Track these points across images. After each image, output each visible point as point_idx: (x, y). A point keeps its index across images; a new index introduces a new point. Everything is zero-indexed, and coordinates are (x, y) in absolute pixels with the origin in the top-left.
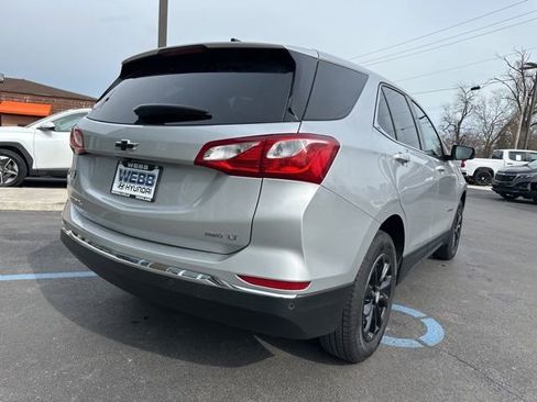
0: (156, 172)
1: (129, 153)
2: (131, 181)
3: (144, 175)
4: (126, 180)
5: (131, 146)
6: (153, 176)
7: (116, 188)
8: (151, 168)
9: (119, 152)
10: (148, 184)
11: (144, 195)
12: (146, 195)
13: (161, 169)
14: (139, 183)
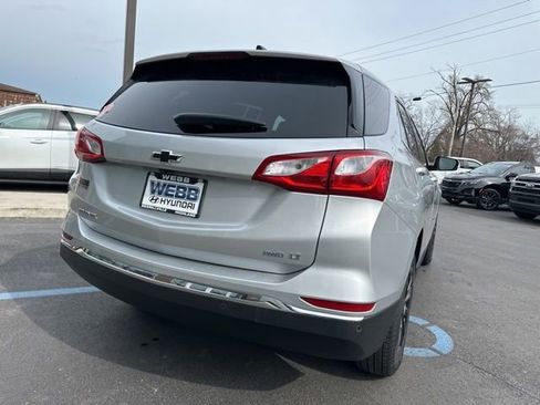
0: (200, 186)
1: (170, 165)
2: (167, 195)
3: (184, 188)
4: (160, 193)
5: (175, 158)
6: (197, 190)
7: (146, 201)
8: (193, 181)
9: (158, 163)
10: (189, 198)
11: (185, 210)
12: (189, 210)
13: (205, 182)
14: (177, 196)
